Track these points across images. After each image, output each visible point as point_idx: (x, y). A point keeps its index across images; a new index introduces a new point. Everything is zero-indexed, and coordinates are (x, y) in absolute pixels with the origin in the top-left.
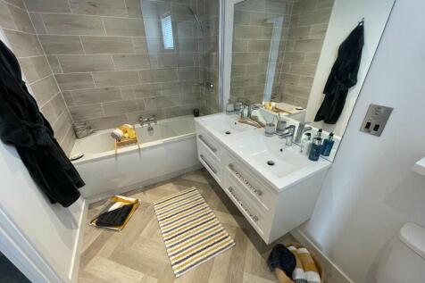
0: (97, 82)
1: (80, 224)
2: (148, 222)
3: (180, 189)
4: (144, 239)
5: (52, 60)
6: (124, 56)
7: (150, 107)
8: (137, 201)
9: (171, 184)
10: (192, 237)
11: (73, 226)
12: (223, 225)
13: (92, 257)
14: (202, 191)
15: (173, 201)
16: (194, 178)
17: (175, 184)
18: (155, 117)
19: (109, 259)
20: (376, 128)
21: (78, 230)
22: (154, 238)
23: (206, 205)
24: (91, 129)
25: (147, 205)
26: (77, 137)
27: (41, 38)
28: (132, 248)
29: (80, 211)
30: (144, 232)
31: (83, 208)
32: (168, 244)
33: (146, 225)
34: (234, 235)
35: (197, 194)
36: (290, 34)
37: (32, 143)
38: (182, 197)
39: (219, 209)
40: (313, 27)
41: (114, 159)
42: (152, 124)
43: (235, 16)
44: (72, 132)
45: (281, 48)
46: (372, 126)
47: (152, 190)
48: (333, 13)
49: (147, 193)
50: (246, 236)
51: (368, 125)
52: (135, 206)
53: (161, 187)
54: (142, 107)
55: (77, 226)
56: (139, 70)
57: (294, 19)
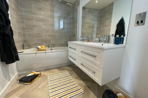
0: (36, 31)
1: (11, 80)
2: (43, 82)
3: (60, 71)
4: (40, 89)
5: (22, 22)
6: (46, 24)
7: (52, 42)
8: (40, 74)
9: (57, 69)
10: (63, 88)
11: (8, 78)
12: (78, 84)
13: (11, 96)
14: (69, 72)
15: (56, 75)
16: (66, 68)
17: (58, 69)
18: (54, 46)
19: (19, 97)
20: (142, 22)
21: (10, 82)
22: (44, 89)
23: (70, 76)
24: (29, 47)
25: (45, 76)
26: (23, 49)
27: (21, 15)
28: (32, 92)
29: (14, 75)
30: (40, 86)
31: (16, 74)
32: (51, 91)
33: (42, 83)
34: (83, 89)
35: (67, 73)
36: (100, 24)
37: (2, 31)
38: (61, 74)
39: (77, 78)
40: (107, 21)
41: (35, 54)
42: (52, 48)
43: (82, 17)
44: (22, 46)
45: (97, 28)
46: (140, 22)
47: (48, 71)
48: (112, 17)
49: (46, 72)
50: (89, 90)
51: (138, 22)
52: (39, 75)
53: (52, 70)
54: (50, 41)
55: (10, 80)
56: (50, 29)
57: (101, 20)
